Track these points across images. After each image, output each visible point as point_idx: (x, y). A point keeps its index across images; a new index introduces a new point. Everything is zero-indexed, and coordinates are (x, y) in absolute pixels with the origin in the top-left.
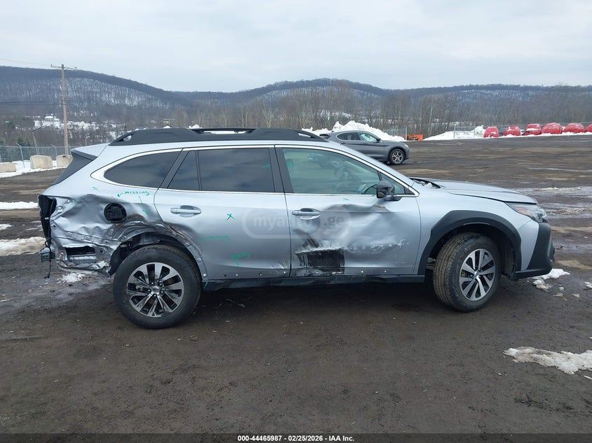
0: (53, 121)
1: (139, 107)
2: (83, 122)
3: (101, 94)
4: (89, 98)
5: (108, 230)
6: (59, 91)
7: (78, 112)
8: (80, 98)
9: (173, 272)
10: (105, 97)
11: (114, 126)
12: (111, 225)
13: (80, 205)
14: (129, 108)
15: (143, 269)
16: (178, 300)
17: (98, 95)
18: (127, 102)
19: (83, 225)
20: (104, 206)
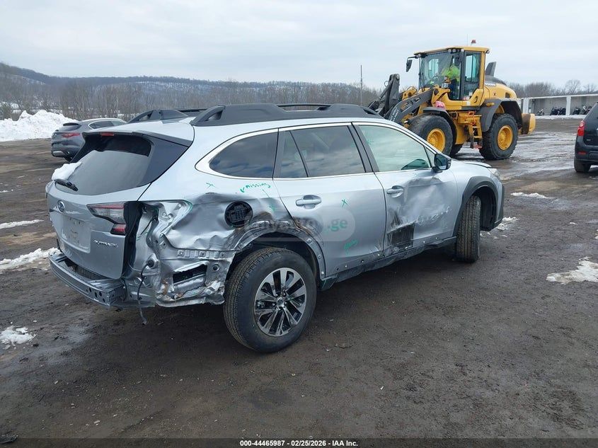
5: (229, 238)
9: (297, 276)
12: (232, 231)
13: (195, 209)
15: (269, 279)
16: (302, 308)
19: (198, 237)
20: (224, 207)
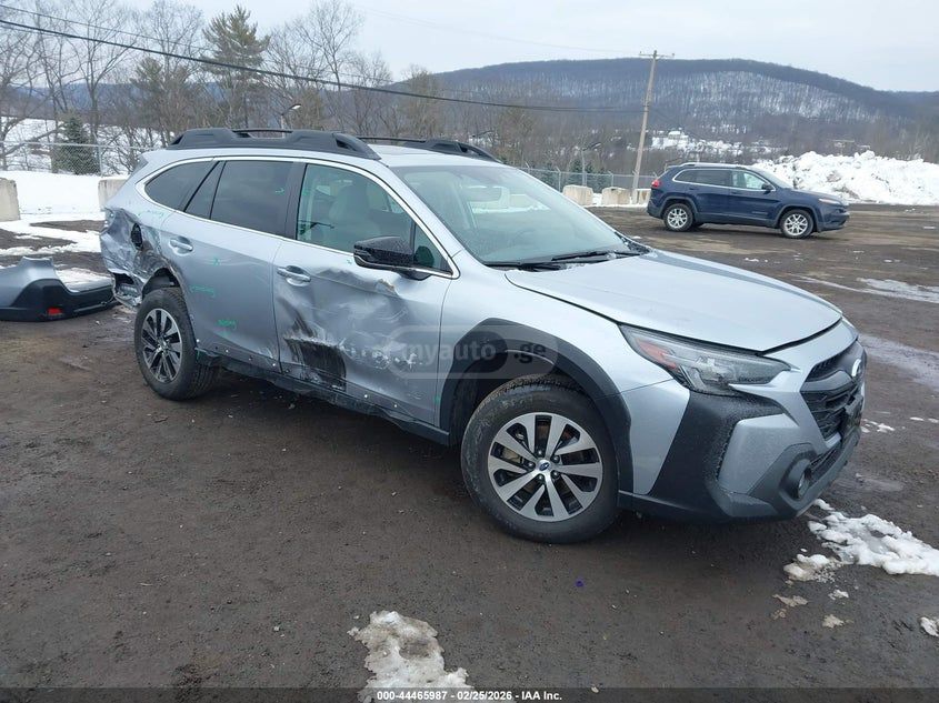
0: (678, 138)
1: (821, 119)
2: (721, 142)
3: (761, 97)
4: (740, 104)
5: (136, 257)
6: (697, 93)
7: (718, 125)
8: (726, 104)
9: (174, 327)
10: (766, 103)
11: (768, 150)
14: (802, 120)
15: (154, 315)
16: (177, 367)
17: (756, 99)
18: (802, 110)
